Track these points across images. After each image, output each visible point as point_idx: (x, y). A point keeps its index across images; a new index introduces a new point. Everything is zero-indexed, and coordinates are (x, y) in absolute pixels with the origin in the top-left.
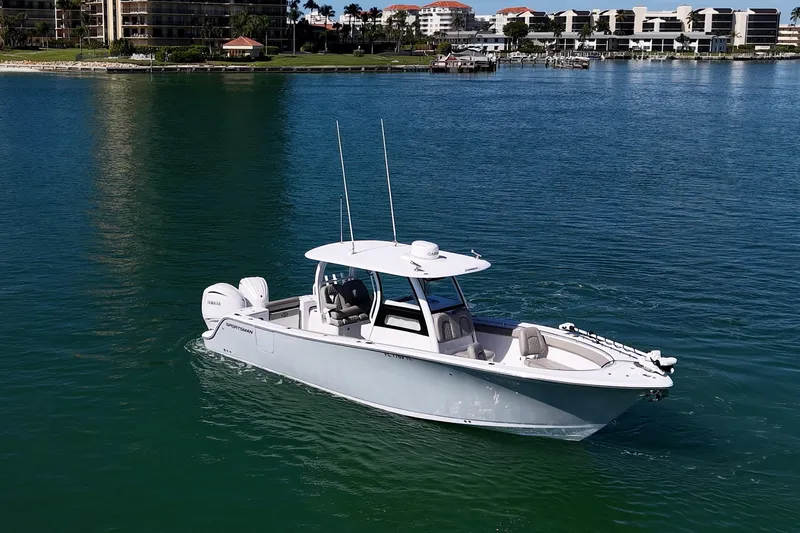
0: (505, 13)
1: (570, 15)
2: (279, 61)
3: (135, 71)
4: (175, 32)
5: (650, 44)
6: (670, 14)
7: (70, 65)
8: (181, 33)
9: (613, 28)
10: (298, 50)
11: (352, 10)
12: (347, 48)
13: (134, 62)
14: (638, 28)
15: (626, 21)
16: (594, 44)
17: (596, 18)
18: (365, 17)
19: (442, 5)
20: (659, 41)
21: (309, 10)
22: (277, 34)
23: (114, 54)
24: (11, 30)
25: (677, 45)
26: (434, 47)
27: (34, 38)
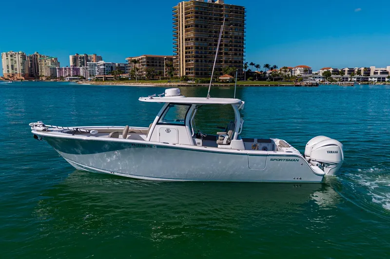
0: (323, 69)
1: (347, 69)
3: (187, 86)
4: (203, 73)
5: (376, 79)
6: (384, 69)
7: (165, 84)
8: (205, 74)
9: (362, 74)
10: (246, 80)
11: (267, 66)
12: (265, 79)
13: (188, 83)
14: (372, 74)
15: (367, 72)
16: (355, 79)
17: (356, 70)
18: (272, 69)
19: (301, 67)
20: (380, 78)
21: (251, 66)
22: (239, 74)
23: (181, 81)
24: (149, 73)
25: (387, 79)
26: (297, 80)
27: (157, 77)
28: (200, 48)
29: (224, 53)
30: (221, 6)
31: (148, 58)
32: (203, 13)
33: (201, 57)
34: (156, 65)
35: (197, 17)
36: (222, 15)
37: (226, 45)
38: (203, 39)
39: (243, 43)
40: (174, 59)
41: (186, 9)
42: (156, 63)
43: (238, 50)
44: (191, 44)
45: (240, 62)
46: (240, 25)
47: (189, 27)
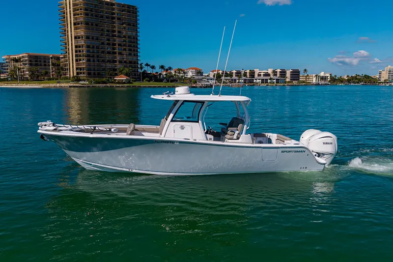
0: (213, 72)
1: (234, 71)
2: (136, 84)
3: (80, 87)
4: (96, 73)
5: (260, 81)
6: (266, 72)
7: (55, 85)
8: (99, 74)
9: (248, 76)
10: (143, 81)
11: (162, 67)
12: (161, 81)
13: (80, 84)
14: (256, 76)
15: (252, 74)
16: (243, 81)
17: (243, 73)
18: (167, 70)
19: (193, 69)
20: (263, 80)
21: (146, 67)
22: (135, 75)
23: (72, 81)
24: (33, 74)
25: (269, 81)
26: (191, 81)
27: (42, 77)
28: (91, 46)
29: (117, 53)
30: (112, 4)
31: (30, 56)
32: (94, 10)
33: (93, 56)
34: (41, 65)
35: (87, 14)
36: (114, 14)
37: (119, 45)
38: (95, 38)
39: (137, 43)
40: (62, 58)
41: (74, 5)
42: (40, 62)
43: (133, 50)
44: (82, 42)
45: (135, 63)
46: (134, 25)
47: (79, 24)
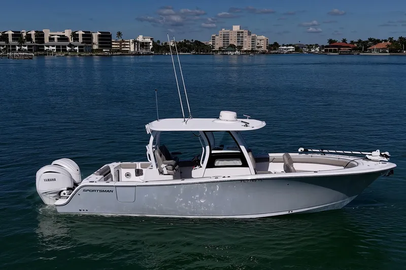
1: (10, 33)
5: (55, 48)
6: (62, 34)
9: (34, 40)
14: (47, 40)
15: (40, 36)
17: (24, 34)
20: (59, 46)
25: (68, 48)
